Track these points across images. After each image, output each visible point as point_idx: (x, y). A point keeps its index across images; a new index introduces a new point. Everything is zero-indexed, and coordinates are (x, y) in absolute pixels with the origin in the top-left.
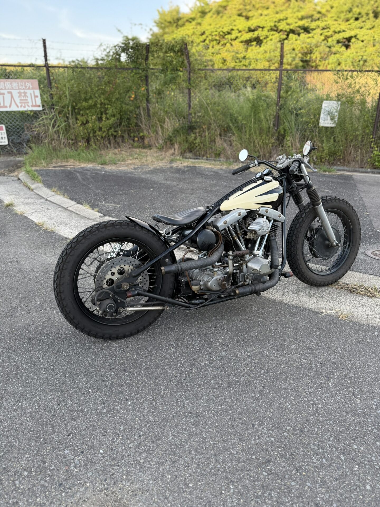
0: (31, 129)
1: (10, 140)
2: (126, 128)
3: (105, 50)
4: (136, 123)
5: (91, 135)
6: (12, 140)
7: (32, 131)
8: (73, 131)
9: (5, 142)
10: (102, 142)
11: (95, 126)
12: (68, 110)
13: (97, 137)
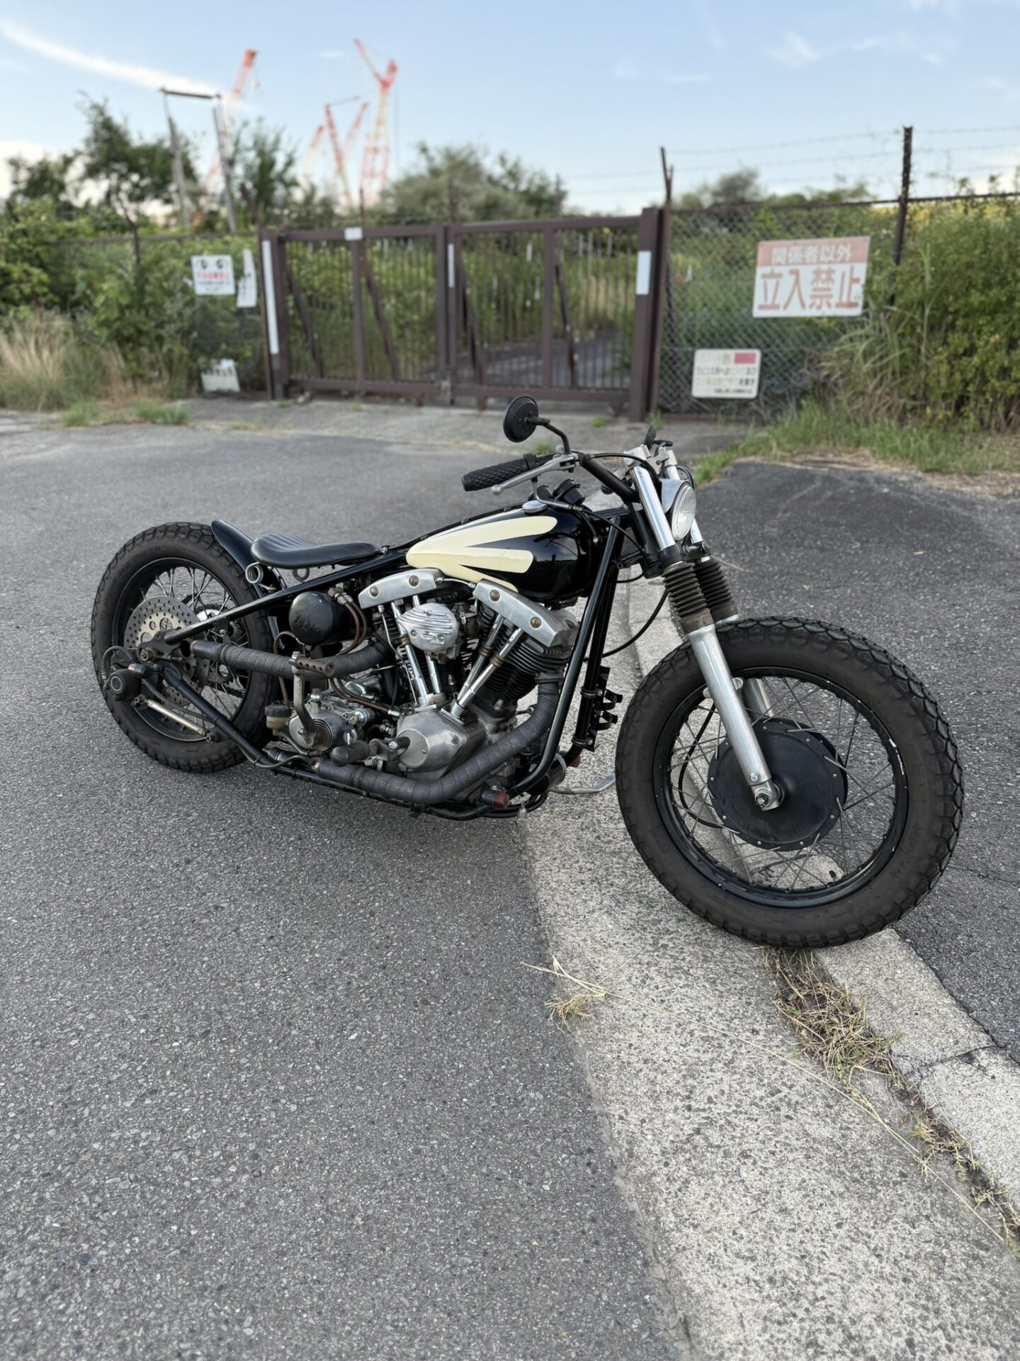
0: (818, 362)
5: (972, 388)
6: (767, 389)
7: (817, 369)
8: (923, 374)
9: (751, 392)
10: (1001, 409)
11: (991, 363)
12: (922, 316)
13: (988, 396)
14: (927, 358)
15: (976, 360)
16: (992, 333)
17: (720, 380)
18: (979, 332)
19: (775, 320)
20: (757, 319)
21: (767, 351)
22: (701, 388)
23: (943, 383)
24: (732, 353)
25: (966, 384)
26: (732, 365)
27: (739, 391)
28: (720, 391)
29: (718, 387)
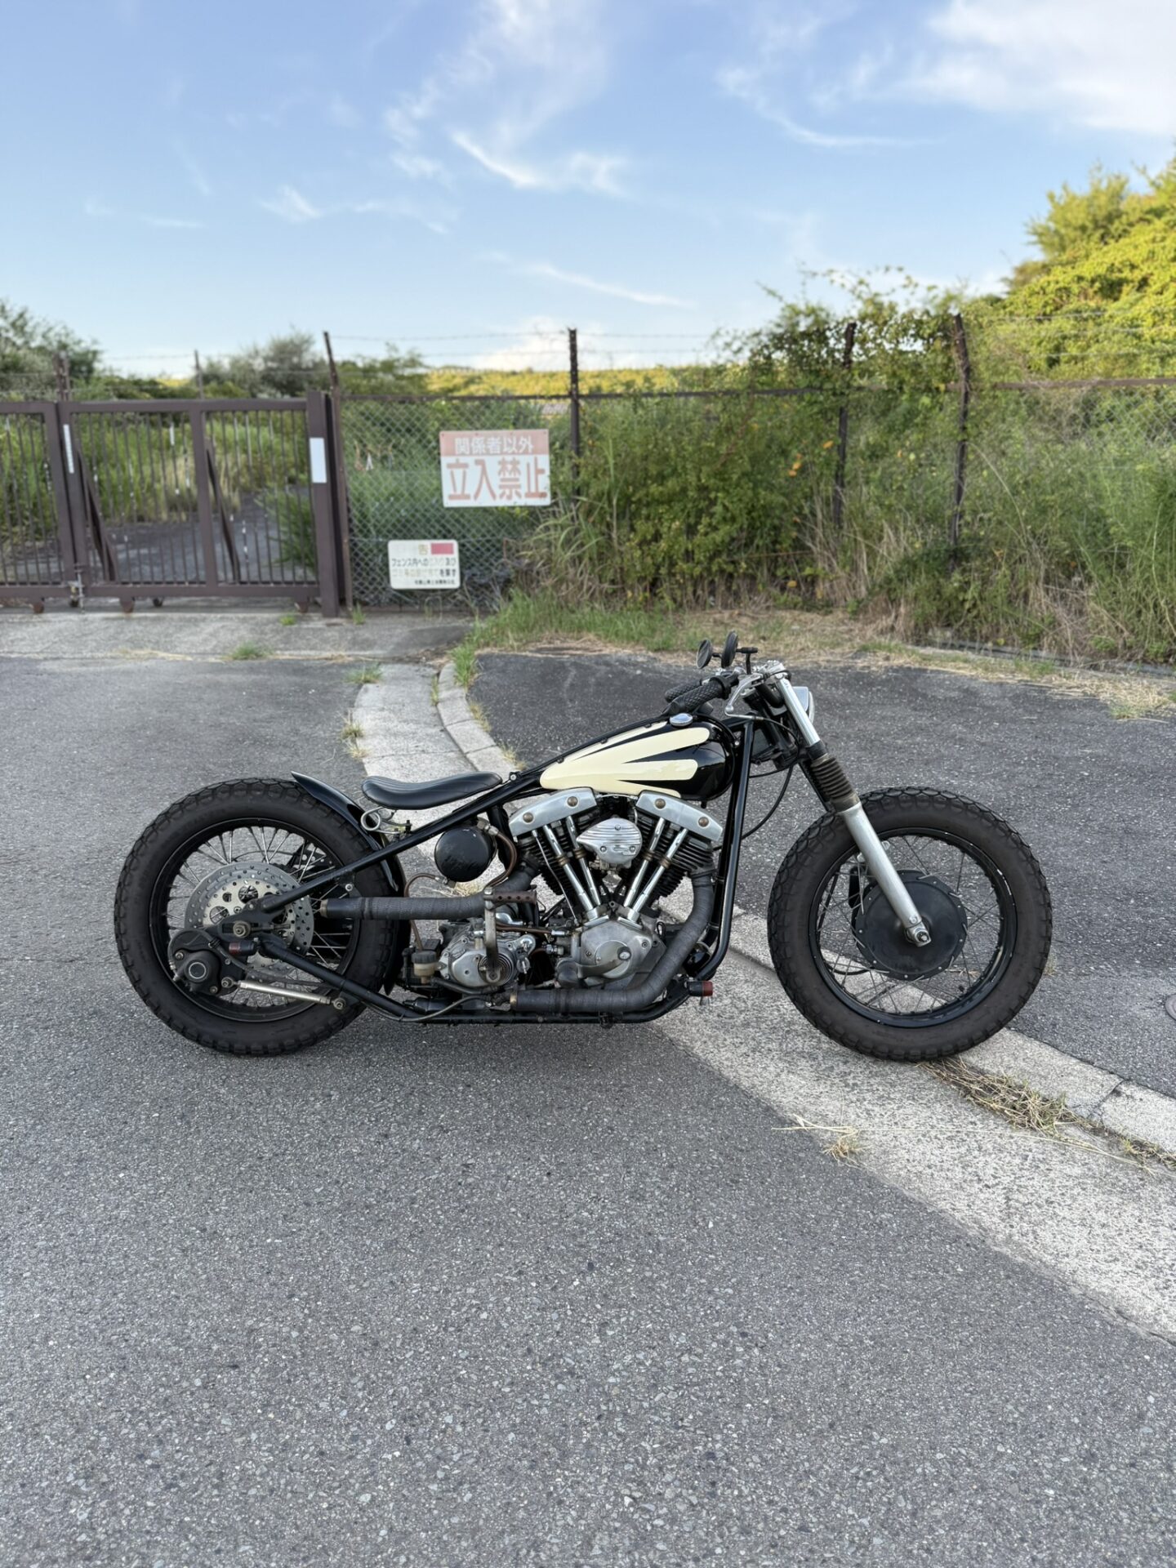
0: (518, 551)
1: (466, 578)
2: (765, 554)
3: (728, 345)
4: (796, 540)
5: (663, 571)
6: (470, 578)
7: (518, 558)
8: (618, 559)
9: (454, 582)
10: (690, 589)
11: (676, 547)
12: (610, 505)
13: (678, 577)
14: (620, 544)
15: (663, 545)
16: (673, 520)
17: (418, 572)
18: (660, 519)
19: (466, 509)
20: (449, 509)
21: (462, 541)
22: (399, 580)
23: (638, 567)
24: (428, 543)
25: (658, 568)
26: (429, 555)
27: (441, 582)
28: (421, 582)
29: (418, 579)
